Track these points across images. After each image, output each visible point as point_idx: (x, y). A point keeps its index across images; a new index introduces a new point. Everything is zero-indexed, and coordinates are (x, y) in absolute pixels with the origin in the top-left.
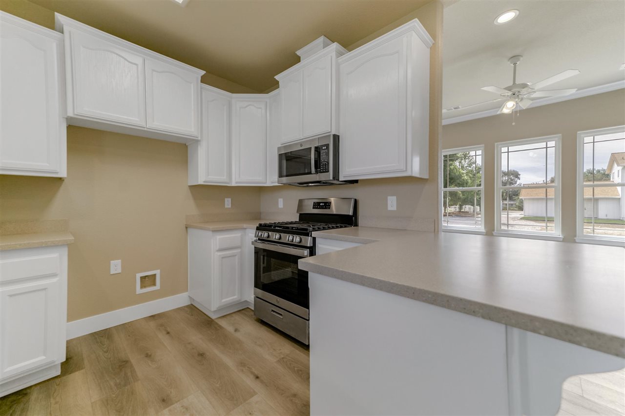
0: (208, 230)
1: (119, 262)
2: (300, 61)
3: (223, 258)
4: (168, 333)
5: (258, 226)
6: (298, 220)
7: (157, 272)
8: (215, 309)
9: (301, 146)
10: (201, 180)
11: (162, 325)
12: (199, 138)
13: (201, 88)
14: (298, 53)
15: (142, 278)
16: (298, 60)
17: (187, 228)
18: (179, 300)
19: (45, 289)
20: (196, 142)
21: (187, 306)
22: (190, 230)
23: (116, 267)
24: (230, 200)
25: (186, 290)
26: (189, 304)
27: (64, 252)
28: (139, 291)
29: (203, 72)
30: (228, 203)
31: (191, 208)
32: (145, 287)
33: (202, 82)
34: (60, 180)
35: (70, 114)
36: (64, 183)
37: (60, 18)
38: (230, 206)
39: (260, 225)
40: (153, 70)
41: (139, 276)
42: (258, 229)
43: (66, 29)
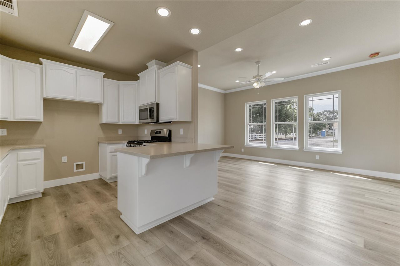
0: (105, 143)
1: (66, 157)
2: (148, 68)
3: (112, 156)
4: (87, 187)
5: (128, 141)
6: (151, 140)
7: (84, 163)
8: (109, 178)
9: (146, 107)
10: (104, 122)
11: (84, 185)
12: (102, 103)
13: (103, 80)
14: (147, 64)
15: (76, 165)
16: (147, 68)
17: (98, 143)
18: (95, 176)
19: (35, 164)
20: (102, 104)
21: (99, 179)
22: (99, 144)
23: (64, 159)
24: (121, 130)
25: (98, 171)
26: (100, 178)
27: (43, 150)
28: (75, 170)
29: (104, 73)
30: (120, 132)
31: (100, 134)
32: (78, 169)
33: (104, 77)
34: (41, 122)
35: (45, 96)
36: (42, 124)
37: (41, 60)
38: (121, 133)
39: (129, 141)
40: (80, 75)
41: (75, 164)
42: (128, 143)
43: (43, 63)
